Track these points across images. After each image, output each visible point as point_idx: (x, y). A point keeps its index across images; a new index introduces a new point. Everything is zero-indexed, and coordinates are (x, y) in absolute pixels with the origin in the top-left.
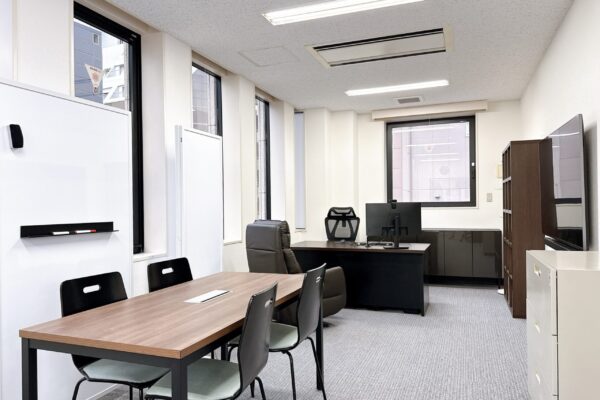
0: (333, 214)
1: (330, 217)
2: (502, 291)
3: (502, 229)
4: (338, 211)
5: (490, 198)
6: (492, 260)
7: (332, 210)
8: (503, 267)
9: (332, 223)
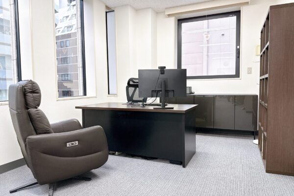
0: (131, 83)
1: (129, 85)
2: (256, 141)
3: (258, 94)
4: (134, 80)
5: (250, 71)
6: (250, 116)
7: (131, 80)
8: (259, 123)
9: (131, 89)
